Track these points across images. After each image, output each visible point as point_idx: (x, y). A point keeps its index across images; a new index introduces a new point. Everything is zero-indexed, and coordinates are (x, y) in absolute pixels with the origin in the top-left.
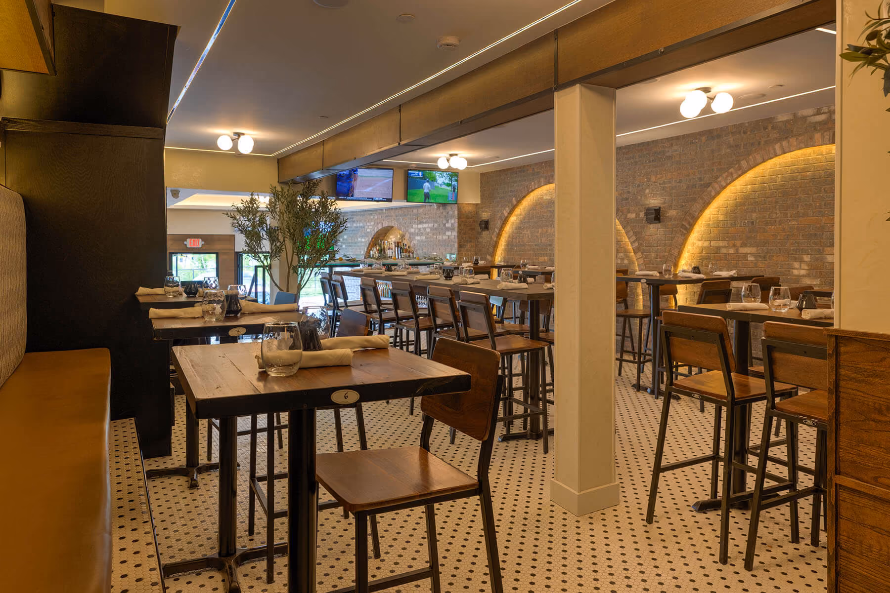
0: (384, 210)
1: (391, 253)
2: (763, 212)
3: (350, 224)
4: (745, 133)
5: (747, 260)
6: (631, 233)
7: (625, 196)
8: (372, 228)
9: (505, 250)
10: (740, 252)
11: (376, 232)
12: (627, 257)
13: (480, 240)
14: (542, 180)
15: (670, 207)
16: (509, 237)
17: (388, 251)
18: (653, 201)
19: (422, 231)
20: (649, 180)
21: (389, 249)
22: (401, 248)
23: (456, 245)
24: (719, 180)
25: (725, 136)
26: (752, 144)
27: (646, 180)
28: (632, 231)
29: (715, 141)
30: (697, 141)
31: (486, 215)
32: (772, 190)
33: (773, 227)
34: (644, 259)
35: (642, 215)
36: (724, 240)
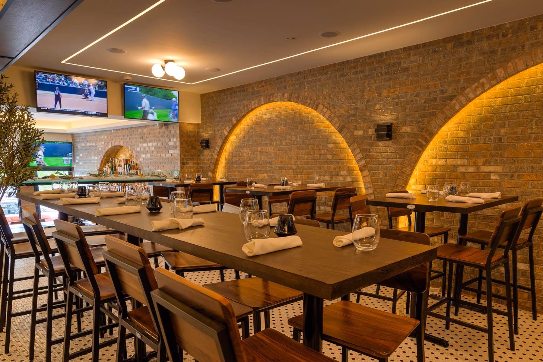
0: (113, 131)
1: (121, 170)
2: (514, 127)
3: (85, 144)
4: (504, 36)
5: (490, 179)
6: (358, 151)
7: (351, 113)
8: (103, 147)
9: (225, 167)
10: (481, 170)
11: (106, 150)
12: (350, 174)
13: (202, 158)
14: (262, 99)
15: (404, 124)
16: (229, 155)
17: (118, 167)
18: (384, 118)
19: (147, 149)
20: (380, 94)
21: (119, 166)
22: (129, 165)
23: (179, 163)
24: (466, 92)
25: (478, 41)
26: (514, 49)
27: (376, 95)
28: (358, 149)
29: (464, 49)
30: (441, 49)
31: (207, 135)
32: (528, 102)
33: (526, 143)
34: (371, 177)
35: (371, 131)
36: (462, 157)
